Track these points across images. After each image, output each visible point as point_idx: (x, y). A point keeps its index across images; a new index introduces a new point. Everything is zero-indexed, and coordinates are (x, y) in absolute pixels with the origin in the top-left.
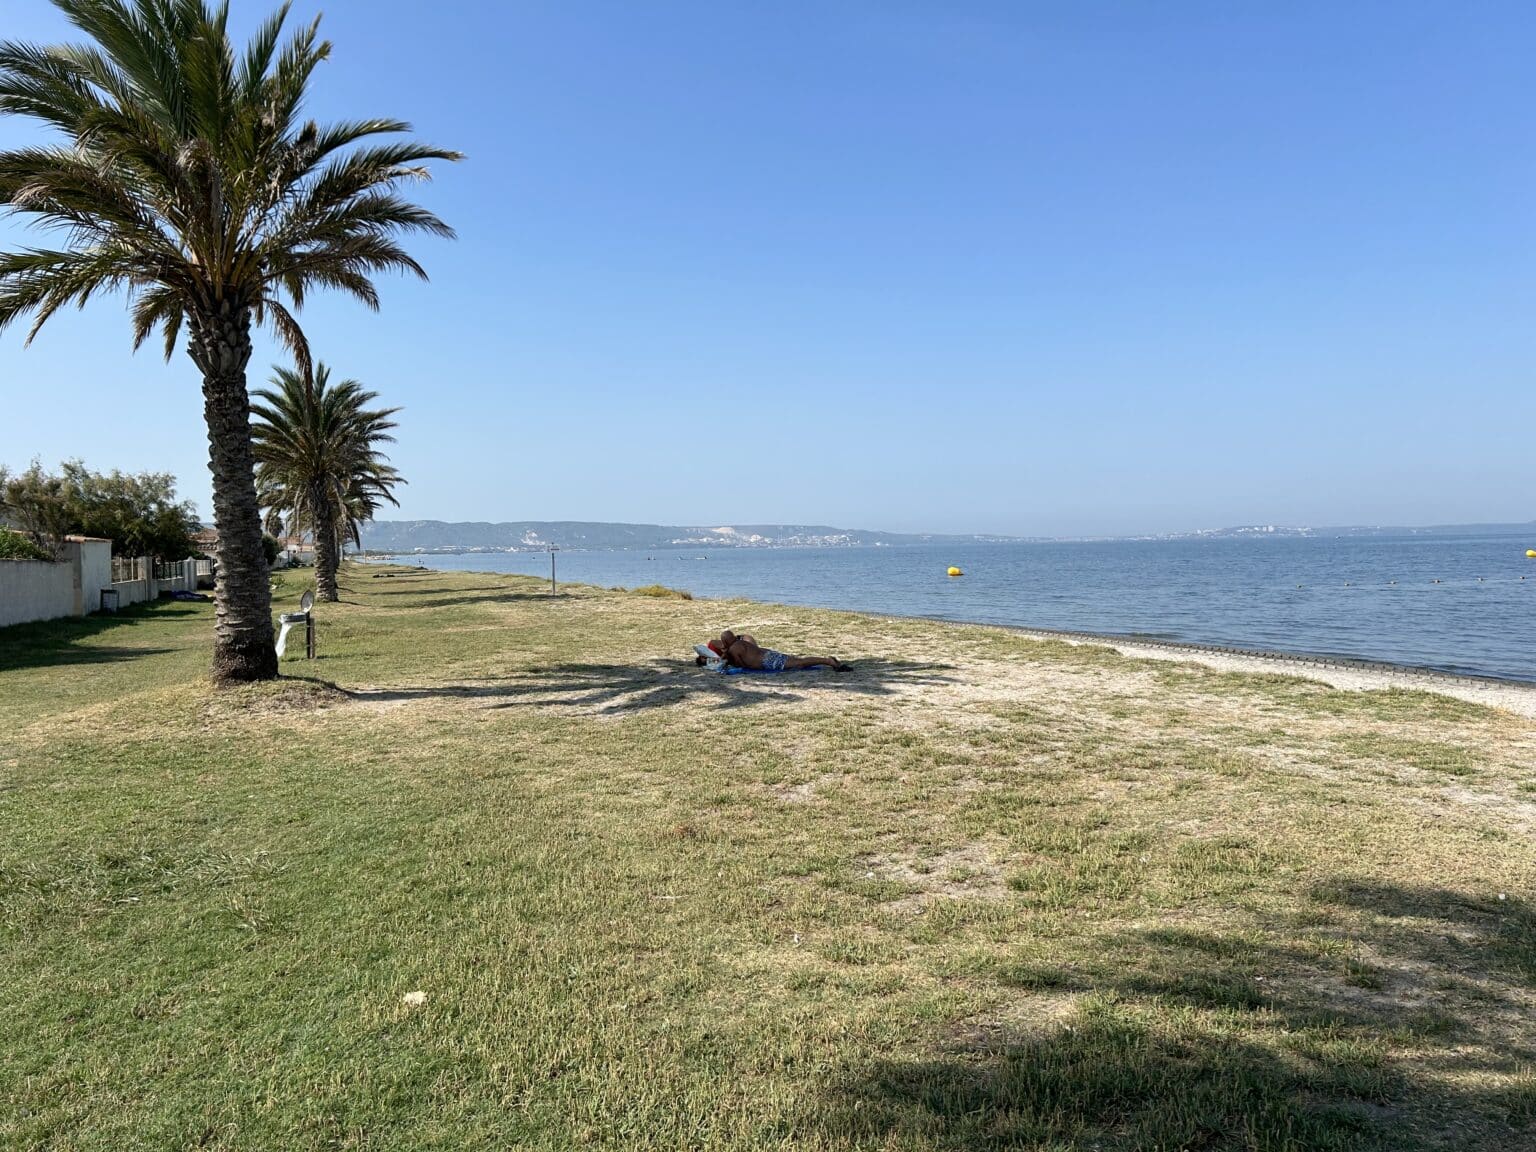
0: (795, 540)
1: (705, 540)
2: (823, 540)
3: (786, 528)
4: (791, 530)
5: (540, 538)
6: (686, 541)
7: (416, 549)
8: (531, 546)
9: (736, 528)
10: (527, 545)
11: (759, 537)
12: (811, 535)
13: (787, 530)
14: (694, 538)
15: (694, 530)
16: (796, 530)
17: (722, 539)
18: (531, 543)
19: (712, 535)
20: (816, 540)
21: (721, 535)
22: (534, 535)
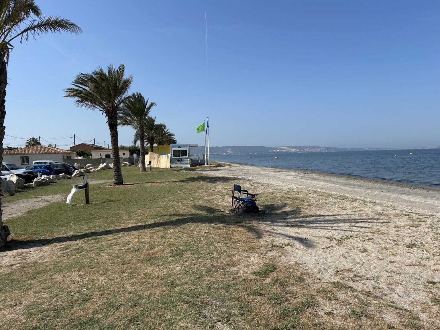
0: (306, 150)
1: (279, 150)
2: (315, 150)
3: (304, 146)
4: (305, 147)
5: (232, 151)
6: (273, 151)
7: (200, 154)
8: (230, 153)
9: (288, 147)
10: (228, 153)
11: (295, 149)
12: (312, 148)
13: (304, 147)
14: (275, 150)
15: (276, 147)
16: (307, 147)
17: (284, 150)
18: (229, 152)
19: (281, 149)
20: (313, 150)
21: (283, 149)
22: (230, 150)
